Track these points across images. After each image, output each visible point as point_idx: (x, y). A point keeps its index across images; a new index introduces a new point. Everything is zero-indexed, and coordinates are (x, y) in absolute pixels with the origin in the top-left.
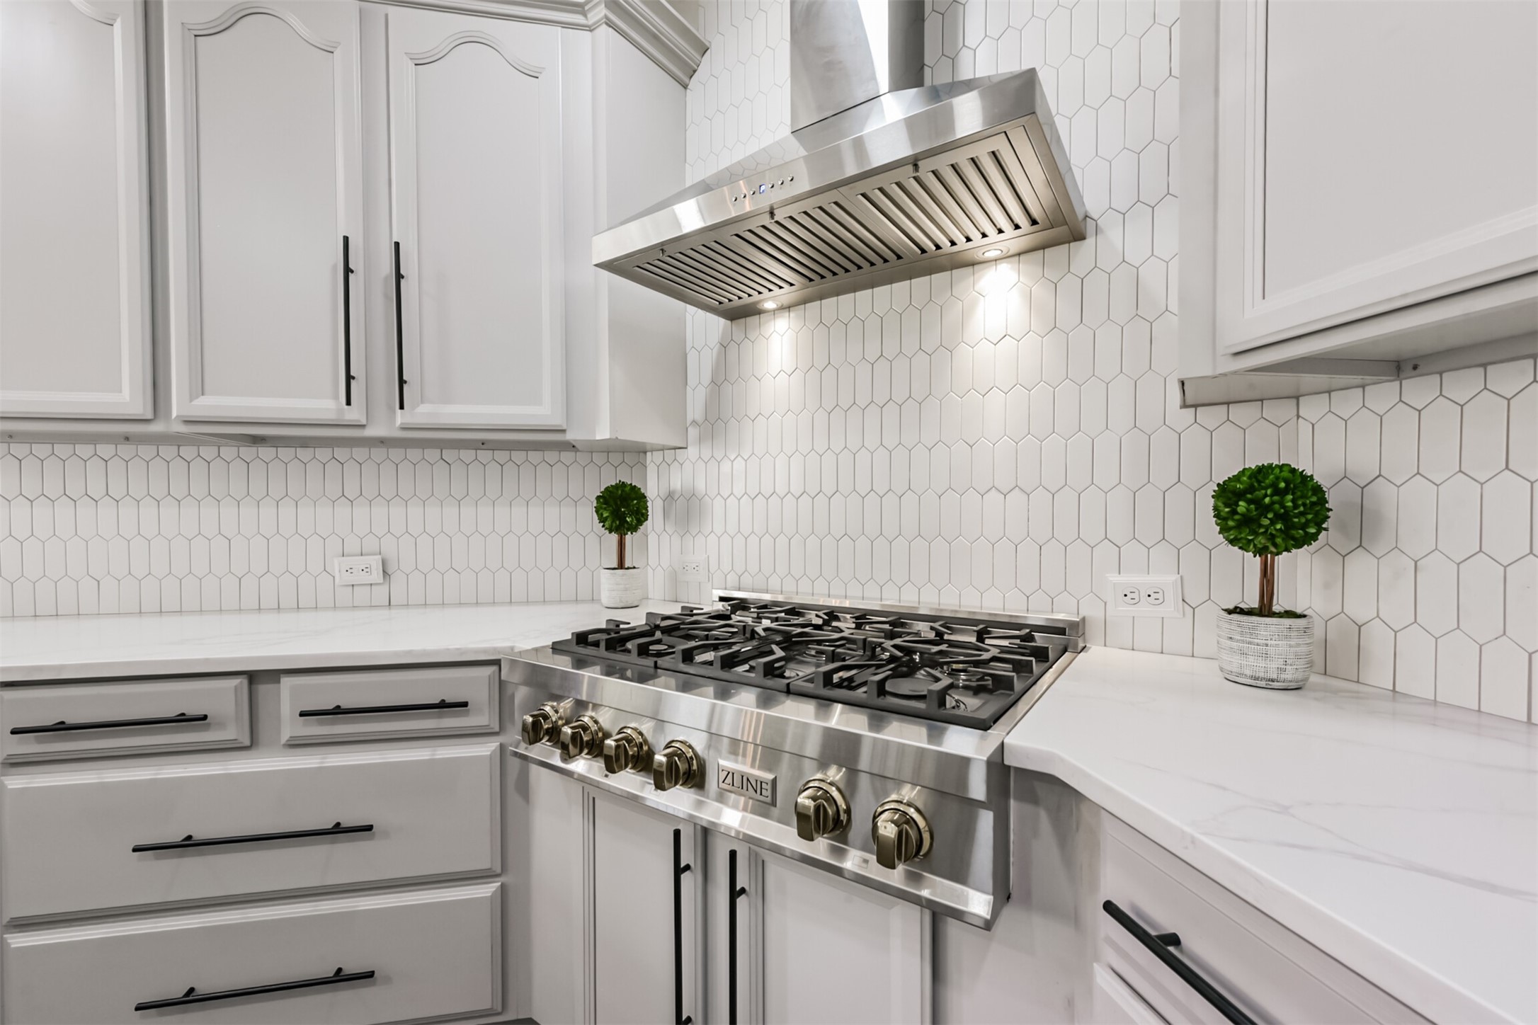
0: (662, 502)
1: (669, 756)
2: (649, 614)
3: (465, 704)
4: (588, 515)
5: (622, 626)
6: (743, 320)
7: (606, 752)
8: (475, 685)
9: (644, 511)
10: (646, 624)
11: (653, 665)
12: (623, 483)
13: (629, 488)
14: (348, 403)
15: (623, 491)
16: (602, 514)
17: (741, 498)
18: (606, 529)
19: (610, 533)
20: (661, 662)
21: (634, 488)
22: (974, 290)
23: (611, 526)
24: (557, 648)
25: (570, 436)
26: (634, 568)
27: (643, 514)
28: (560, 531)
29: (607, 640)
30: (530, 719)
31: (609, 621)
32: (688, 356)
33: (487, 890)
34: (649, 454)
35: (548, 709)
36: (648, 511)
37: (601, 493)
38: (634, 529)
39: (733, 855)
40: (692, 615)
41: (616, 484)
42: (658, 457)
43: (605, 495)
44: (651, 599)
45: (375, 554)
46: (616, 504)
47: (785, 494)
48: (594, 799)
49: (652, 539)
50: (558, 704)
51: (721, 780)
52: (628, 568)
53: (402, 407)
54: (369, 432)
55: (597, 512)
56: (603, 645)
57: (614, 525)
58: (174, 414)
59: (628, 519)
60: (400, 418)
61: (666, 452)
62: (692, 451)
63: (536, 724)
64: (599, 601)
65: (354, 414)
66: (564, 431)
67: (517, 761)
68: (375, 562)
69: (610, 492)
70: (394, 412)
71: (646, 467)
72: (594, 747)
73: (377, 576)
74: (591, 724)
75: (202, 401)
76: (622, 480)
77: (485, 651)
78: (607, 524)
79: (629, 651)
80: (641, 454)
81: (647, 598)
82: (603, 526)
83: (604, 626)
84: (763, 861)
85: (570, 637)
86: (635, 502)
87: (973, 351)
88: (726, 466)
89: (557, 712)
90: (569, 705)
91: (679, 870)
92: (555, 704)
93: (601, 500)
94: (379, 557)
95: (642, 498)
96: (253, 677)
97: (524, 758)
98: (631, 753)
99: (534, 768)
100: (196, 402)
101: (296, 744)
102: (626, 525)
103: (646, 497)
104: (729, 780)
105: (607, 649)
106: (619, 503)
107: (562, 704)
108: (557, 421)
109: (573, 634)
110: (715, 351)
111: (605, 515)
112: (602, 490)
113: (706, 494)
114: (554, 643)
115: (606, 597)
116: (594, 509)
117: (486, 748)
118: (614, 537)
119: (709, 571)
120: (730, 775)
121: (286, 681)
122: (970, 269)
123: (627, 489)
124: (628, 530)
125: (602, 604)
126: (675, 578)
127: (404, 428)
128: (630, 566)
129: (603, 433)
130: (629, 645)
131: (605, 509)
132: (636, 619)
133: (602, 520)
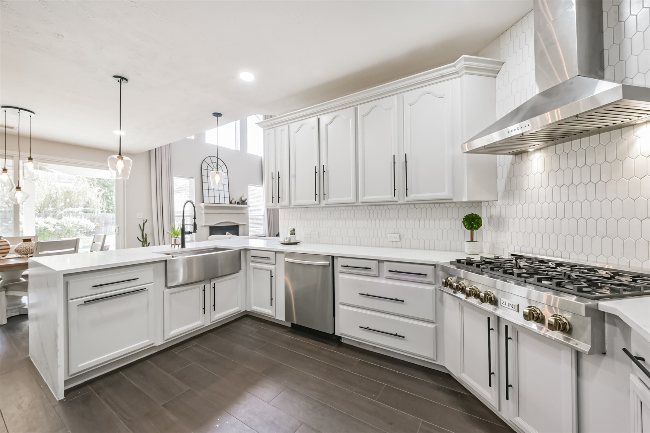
0: (488, 219)
1: (485, 294)
2: (481, 257)
3: (426, 275)
4: (460, 224)
5: (471, 259)
6: (521, 155)
7: (466, 292)
8: (428, 270)
9: (480, 223)
10: (480, 260)
11: (481, 270)
12: (473, 213)
13: (474, 215)
14: (395, 196)
15: (472, 216)
16: (465, 224)
17: (520, 219)
18: (466, 228)
19: (468, 229)
20: (483, 270)
21: (476, 215)
22: (634, 135)
23: (468, 228)
24: (451, 263)
25: (453, 201)
26: (477, 242)
27: (480, 224)
28: (450, 228)
29: (467, 262)
30: (444, 281)
31: (467, 257)
32: (498, 169)
33: (432, 326)
34: (482, 203)
35: (449, 279)
36: (482, 223)
37: (465, 217)
38: (477, 229)
39: (506, 327)
40: (498, 259)
41: (470, 214)
42: (486, 204)
43: (466, 218)
44: (484, 253)
45: (398, 234)
46: (470, 221)
47: (540, 218)
48: (463, 306)
49: (484, 232)
50: (452, 278)
51: (502, 303)
52: (475, 242)
53: (407, 196)
54: (398, 203)
55: (463, 223)
56: (465, 263)
57: (469, 227)
58: (360, 201)
59: (474, 226)
60: (406, 199)
61: (489, 202)
62: (500, 202)
63: (446, 282)
64: (464, 252)
65: (396, 199)
66: (452, 199)
67: (440, 291)
68: (398, 235)
69: (468, 217)
70: (405, 197)
71: (481, 207)
72: (463, 290)
73: (398, 239)
74: (462, 284)
75: (365, 198)
76: (472, 213)
77: (431, 262)
78: (467, 227)
79: (473, 266)
80: (480, 203)
81: (483, 252)
82: (465, 228)
83: (466, 259)
84: (518, 331)
85: (455, 261)
86: (477, 220)
87: (634, 161)
88: (514, 207)
89: (452, 280)
90: (455, 278)
91: (489, 329)
92: (451, 278)
93: (465, 219)
94: (399, 234)
95: (480, 219)
96: (379, 261)
97: (443, 291)
98: (474, 293)
99: (445, 294)
100: (364, 198)
101: (388, 278)
102: (473, 228)
103: (481, 218)
104: (504, 303)
105: (467, 264)
106: (471, 220)
107: (453, 278)
108: (450, 196)
109: (456, 260)
110: (509, 166)
111: (466, 224)
112: (465, 216)
113: (506, 217)
114: (450, 262)
115: (466, 250)
116: (462, 222)
117: (432, 288)
118: (469, 231)
119: (507, 244)
120: (505, 302)
121: (385, 263)
122: (632, 127)
123: (474, 216)
124: (474, 229)
125: (465, 253)
126: (493, 247)
127: (407, 201)
128: (475, 241)
129: (465, 199)
130: (473, 265)
131: (466, 222)
132: (477, 258)
133: (465, 226)
